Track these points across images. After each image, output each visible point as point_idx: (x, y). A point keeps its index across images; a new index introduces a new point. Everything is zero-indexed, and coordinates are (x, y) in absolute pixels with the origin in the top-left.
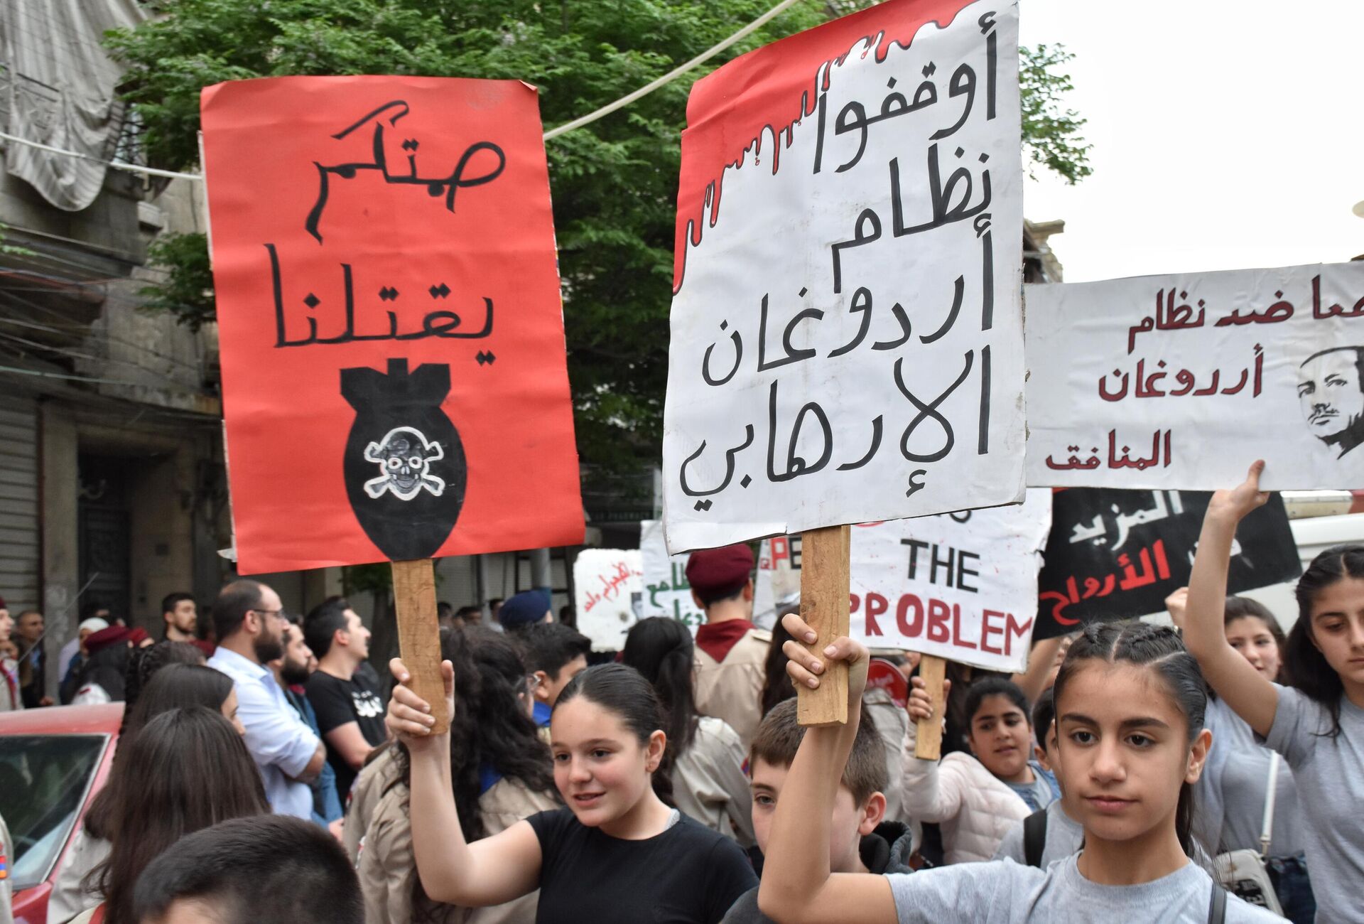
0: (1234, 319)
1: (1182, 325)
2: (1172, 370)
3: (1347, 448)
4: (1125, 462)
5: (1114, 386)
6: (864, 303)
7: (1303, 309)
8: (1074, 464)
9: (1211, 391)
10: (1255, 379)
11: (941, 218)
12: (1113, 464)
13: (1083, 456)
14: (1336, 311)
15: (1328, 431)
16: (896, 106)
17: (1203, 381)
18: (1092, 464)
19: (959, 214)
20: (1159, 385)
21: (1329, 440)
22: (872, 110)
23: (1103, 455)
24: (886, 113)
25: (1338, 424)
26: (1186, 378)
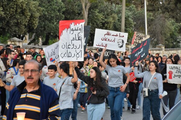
0: (113, 35)
1: (109, 35)
2: (108, 39)
3: (120, 48)
4: (103, 46)
5: (103, 39)
6: (73, 45)
7: (119, 36)
8: (99, 45)
9: (111, 41)
10: (114, 41)
11: (79, 40)
12: (102, 46)
13: (100, 45)
14: (121, 36)
15: (119, 46)
16: (76, 30)
17: (110, 40)
18: (100, 46)
19: (80, 40)
20: (106, 40)
21: (119, 47)
22: (74, 30)
23: (101, 45)
24: (75, 30)
25: (120, 46)
26: (109, 40)
